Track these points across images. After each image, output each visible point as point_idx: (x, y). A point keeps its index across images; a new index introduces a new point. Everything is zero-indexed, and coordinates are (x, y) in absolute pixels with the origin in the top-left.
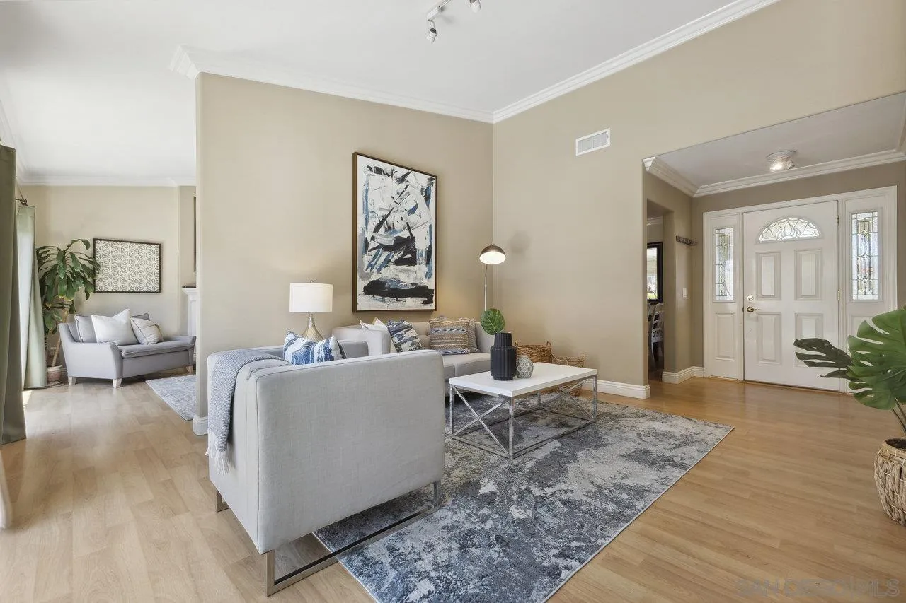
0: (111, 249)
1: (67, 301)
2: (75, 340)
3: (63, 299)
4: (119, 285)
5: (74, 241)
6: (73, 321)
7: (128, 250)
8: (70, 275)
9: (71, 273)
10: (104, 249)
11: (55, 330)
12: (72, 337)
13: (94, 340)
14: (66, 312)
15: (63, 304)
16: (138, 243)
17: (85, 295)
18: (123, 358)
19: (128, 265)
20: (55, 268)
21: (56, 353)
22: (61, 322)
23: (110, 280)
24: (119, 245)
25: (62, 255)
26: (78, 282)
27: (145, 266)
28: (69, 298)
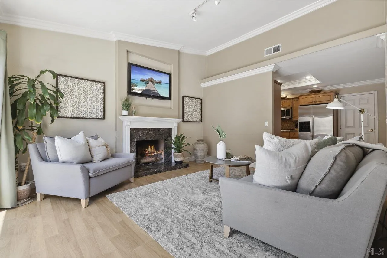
0: (69, 84)
1: (36, 123)
2: (44, 159)
3: (32, 122)
4: (76, 112)
5: (42, 72)
6: (41, 141)
7: (83, 86)
8: (38, 102)
9: (39, 100)
10: (65, 83)
11: (26, 150)
12: (40, 155)
13: (57, 161)
14: (35, 134)
15: (32, 126)
16: (89, 80)
17: (51, 119)
18: (90, 178)
19: (82, 98)
20: (25, 95)
21: (27, 169)
22: (32, 143)
23: (69, 108)
24: (76, 81)
25: (32, 83)
26: (45, 108)
27: (94, 99)
28: (38, 121)
